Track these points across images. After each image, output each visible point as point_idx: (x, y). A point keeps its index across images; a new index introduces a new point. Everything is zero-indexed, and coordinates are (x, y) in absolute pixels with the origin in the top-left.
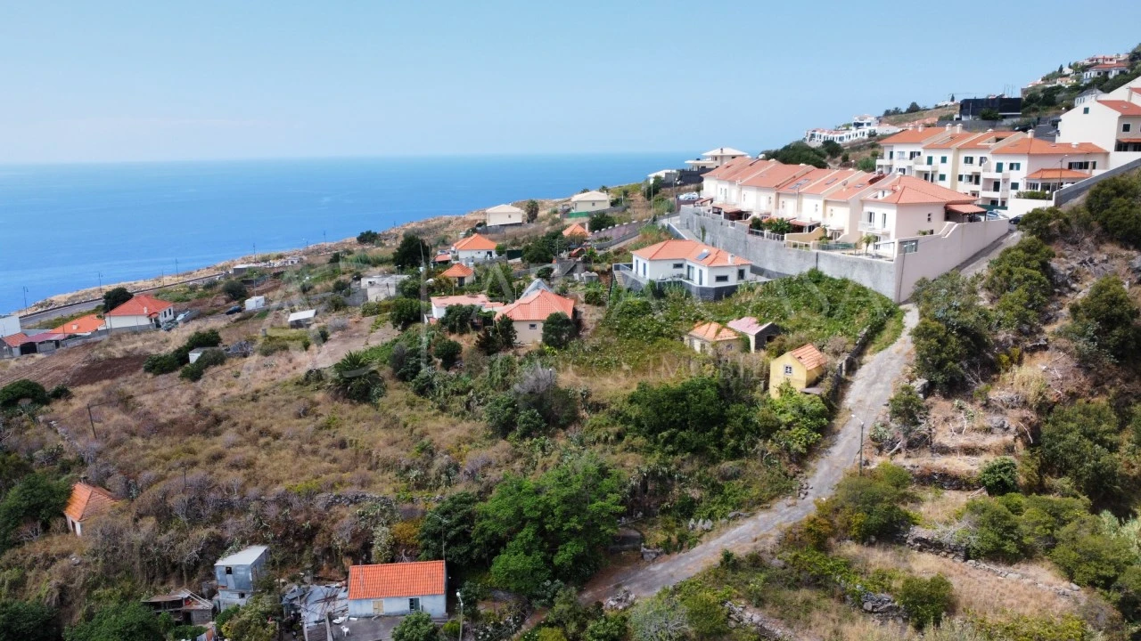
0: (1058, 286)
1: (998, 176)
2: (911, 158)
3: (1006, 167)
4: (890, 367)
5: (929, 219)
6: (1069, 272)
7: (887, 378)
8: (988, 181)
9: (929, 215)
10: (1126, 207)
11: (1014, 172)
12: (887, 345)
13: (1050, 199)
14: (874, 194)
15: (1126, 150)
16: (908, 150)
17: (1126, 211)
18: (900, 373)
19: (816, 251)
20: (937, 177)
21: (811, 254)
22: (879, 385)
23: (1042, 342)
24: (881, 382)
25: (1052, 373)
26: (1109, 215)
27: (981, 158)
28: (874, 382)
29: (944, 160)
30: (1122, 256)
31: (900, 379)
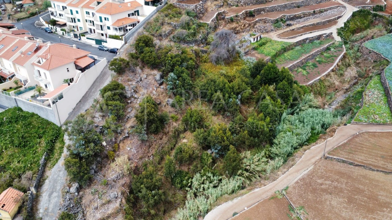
0: (129, 99)
1: (101, 24)
2: (63, 10)
3: (103, 19)
4: (59, 178)
5: (68, 71)
6: (133, 91)
7: (58, 188)
8: (97, 25)
9: (67, 69)
10: (149, 53)
11: (107, 21)
12: (57, 160)
13: (122, 40)
14: (38, 60)
15: (148, 5)
16: (62, 4)
17: (150, 55)
18: (64, 181)
19: (14, 97)
20: (76, 20)
21: (12, 99)
22: (55, 194)
23: (127, 135)
24: (55, 191)
25: (132, 150)
26: (144, 57)
27: (93, 13)
28: (52, 193)
29: (77, 12)
30: (151, 74)
31: (64, 187)
